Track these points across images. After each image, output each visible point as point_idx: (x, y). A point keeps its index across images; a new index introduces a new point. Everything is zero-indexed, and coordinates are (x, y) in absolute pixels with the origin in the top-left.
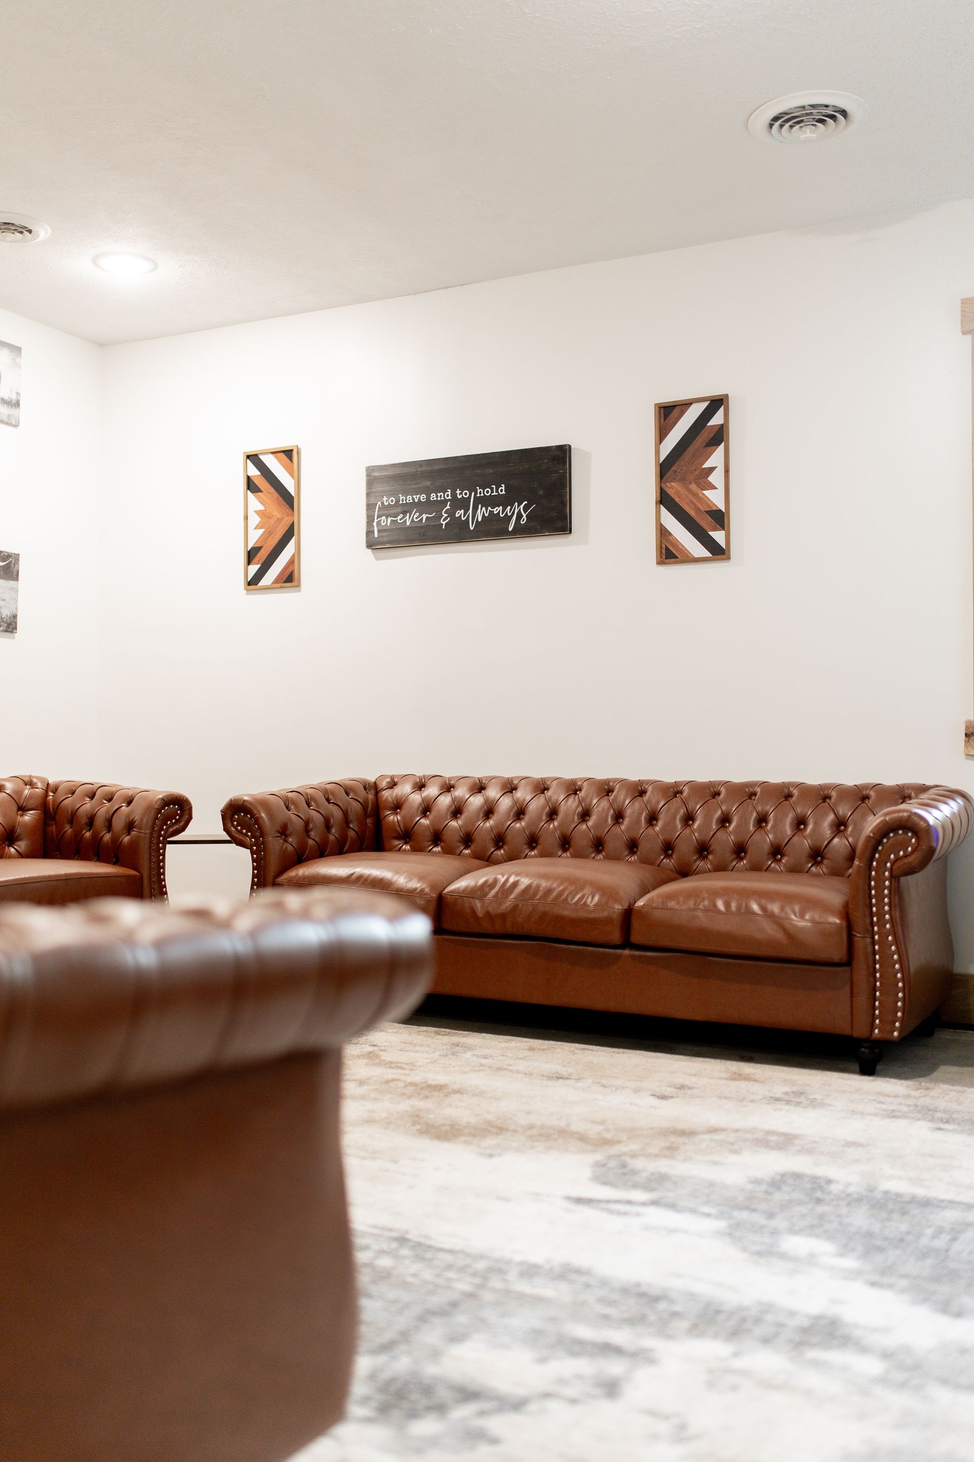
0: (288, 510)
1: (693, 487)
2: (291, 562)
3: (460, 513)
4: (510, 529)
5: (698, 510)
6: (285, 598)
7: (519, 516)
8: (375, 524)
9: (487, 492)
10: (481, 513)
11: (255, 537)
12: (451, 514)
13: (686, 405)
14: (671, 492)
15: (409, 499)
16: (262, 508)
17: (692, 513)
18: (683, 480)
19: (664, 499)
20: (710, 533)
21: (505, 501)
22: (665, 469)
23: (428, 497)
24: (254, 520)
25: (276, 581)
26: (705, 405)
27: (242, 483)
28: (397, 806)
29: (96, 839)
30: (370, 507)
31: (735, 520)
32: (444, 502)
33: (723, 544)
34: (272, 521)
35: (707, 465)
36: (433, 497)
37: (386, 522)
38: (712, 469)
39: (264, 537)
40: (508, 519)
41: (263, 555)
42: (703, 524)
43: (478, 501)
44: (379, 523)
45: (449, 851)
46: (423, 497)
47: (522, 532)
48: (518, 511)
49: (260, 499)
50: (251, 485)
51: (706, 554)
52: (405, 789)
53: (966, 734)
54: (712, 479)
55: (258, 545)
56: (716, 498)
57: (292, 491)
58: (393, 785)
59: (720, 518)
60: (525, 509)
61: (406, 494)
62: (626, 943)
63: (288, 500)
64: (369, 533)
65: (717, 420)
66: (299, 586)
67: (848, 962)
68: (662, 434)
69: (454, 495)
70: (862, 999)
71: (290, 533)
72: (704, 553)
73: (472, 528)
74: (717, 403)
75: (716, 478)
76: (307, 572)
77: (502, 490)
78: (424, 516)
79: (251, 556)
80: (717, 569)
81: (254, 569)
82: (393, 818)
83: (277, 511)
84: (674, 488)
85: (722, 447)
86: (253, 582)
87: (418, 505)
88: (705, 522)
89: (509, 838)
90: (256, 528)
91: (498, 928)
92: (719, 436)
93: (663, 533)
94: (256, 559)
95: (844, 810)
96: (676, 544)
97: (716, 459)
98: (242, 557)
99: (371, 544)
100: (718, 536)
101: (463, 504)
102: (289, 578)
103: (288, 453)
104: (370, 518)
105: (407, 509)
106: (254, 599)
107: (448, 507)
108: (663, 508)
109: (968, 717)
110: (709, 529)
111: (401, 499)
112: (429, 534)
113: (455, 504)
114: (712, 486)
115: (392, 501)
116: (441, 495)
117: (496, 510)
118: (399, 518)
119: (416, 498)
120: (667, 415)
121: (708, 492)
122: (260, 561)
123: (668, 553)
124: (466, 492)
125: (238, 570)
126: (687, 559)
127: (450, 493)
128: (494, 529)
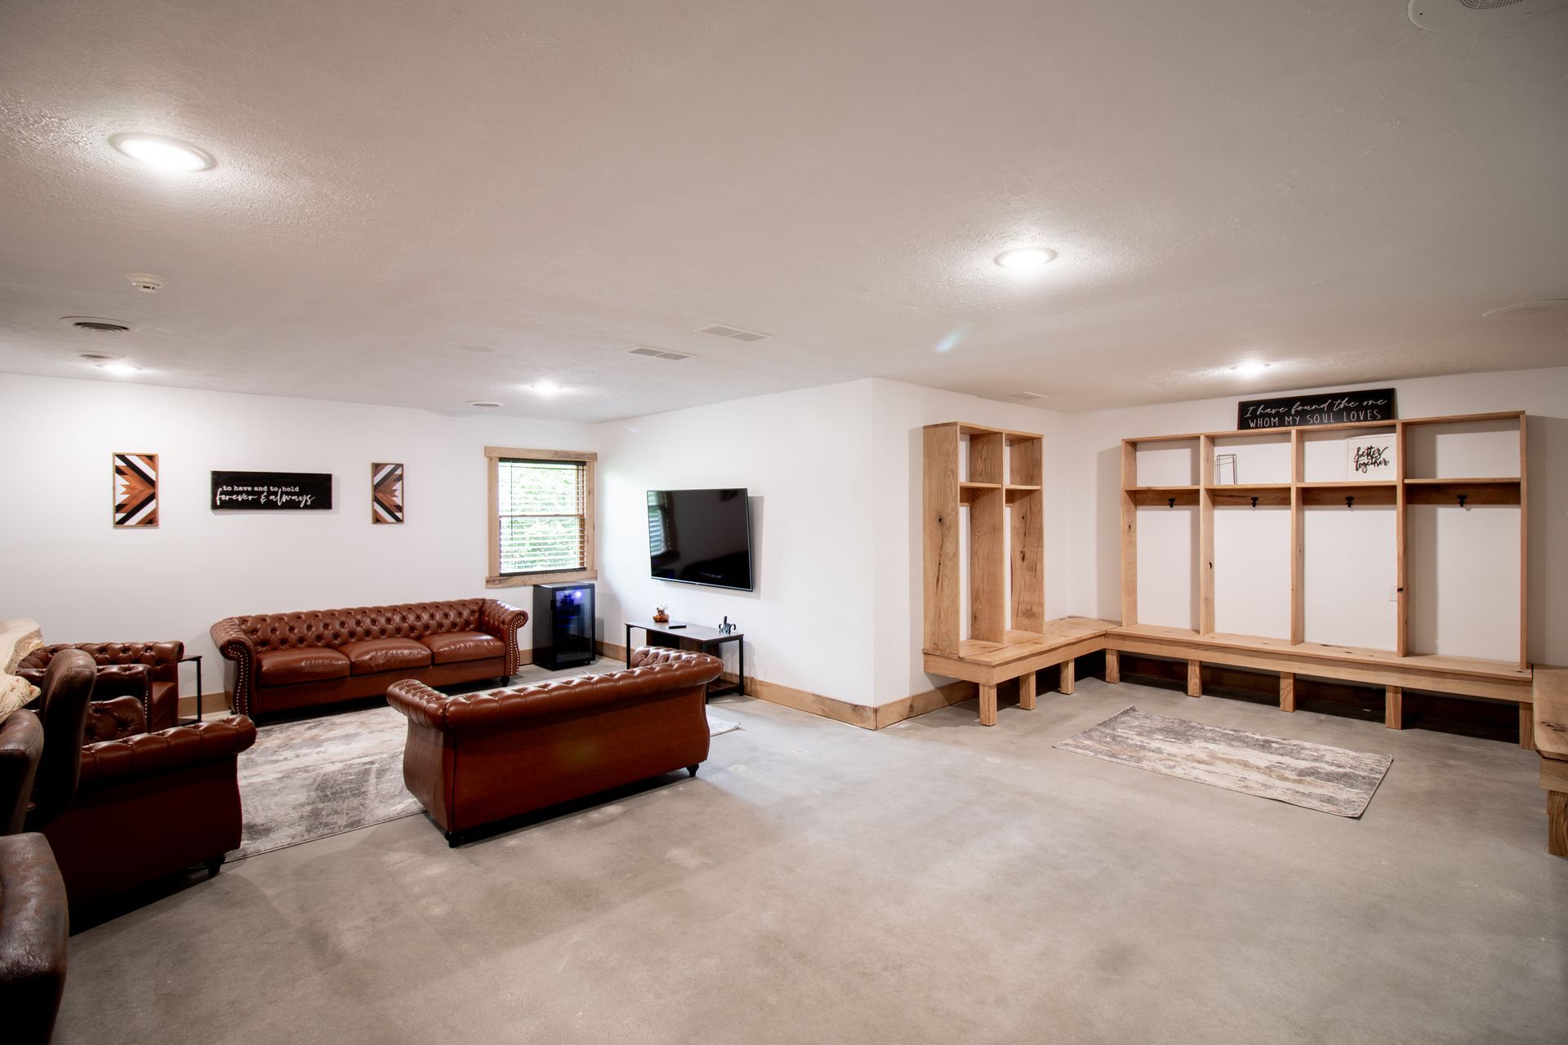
0: (150, 486)
1: (388, 496)
2: (152, 513)
3: (272, 497)
4: (302, 506)
5: (391, 505)
6: (147, 532)
7: (306, 501)
8: (218, 498)
9: (289, 489)
10: (285, 498)
11: (121, 499)
12: (266, 497)
13: (384, 466)
14: (379, 497)
15: (241, 489)
16: (128, 483)
17: (387, 505)
18: (383, 493)
19: (376, 500)
20: (396, 514)
21: (298, 494)
22: (376, 488)
23: (253, 488)
24: (121, 489)
25: (141, 522)
26: (393, 466)
27: (111, 470)
30: (214, 490)
31: (405, 509)
32: (263, 492)
33: (401, 518)
34: (136, 491)
35: (394, 488)
36: (256, 489)
37: (225, 498)
38: (396, 490)
39: (133, 498)
40: (300, 502)
41: (129, 508)
43: (282, 493)
44: (220, 499)
46: (250, 489)
47: (306, 507)
48: (306, 499)
49: (125, 478)
50: (118, 471)
53: (487, 582)
54: (396, 493)
55: (124, 503)
56: (398, 501)
57: (152, 476)
59: (400, 509)
60: (310, 498)
61: (238, 486)
63: (152, 483)
64: (213, 502)
65: (399, 472)
66: (157, 525)
68: (375, 474)
69: (269, 489)
71: (152, 497)
72: (393, 520)
73: (279, 504)
74: (398, 466)
75: (398, 493)
76: (162, 517)
77: (297, 489)
78: (250, 498)
79: (118, 508)
80: (398, 526)
81: (120, 516)
83: (140, 486)
84: (380, 496)
85: (400, 482)
86: (121, 522)
87: (248, 493)
88: (393, 509)
90: (123, 493)
92: (400, 478)
93: (375, 512)
94: (123, 510)
96: (381, 516)
97: (397, 487)
98: (111, 509)
99: (214, 506)
100: (399, 515)
101: (275, 494)
102: (150, 522)
103: (150, 457)
104: (214, 495)
105: (240, 493)
106: (122, 532)
107: (265, 494)
108: (375, 503)
109: (487, 575)
110: (395, 512)
111: (236, 488)
112: (254, 505)
113: (270, 493)
114: (396, 497)
115: (230, 489)
116: (260, 489)
117: (293, 498)
118: (234, 497)
119: (245, 489)
120: (377, 467)
121: (394, 499)
122: (126, 512)
123: (377, 520)
124: (276, 489)
125: (108, 515)
126: (386, 522)
127: (265, 488)
128: (291, 505)
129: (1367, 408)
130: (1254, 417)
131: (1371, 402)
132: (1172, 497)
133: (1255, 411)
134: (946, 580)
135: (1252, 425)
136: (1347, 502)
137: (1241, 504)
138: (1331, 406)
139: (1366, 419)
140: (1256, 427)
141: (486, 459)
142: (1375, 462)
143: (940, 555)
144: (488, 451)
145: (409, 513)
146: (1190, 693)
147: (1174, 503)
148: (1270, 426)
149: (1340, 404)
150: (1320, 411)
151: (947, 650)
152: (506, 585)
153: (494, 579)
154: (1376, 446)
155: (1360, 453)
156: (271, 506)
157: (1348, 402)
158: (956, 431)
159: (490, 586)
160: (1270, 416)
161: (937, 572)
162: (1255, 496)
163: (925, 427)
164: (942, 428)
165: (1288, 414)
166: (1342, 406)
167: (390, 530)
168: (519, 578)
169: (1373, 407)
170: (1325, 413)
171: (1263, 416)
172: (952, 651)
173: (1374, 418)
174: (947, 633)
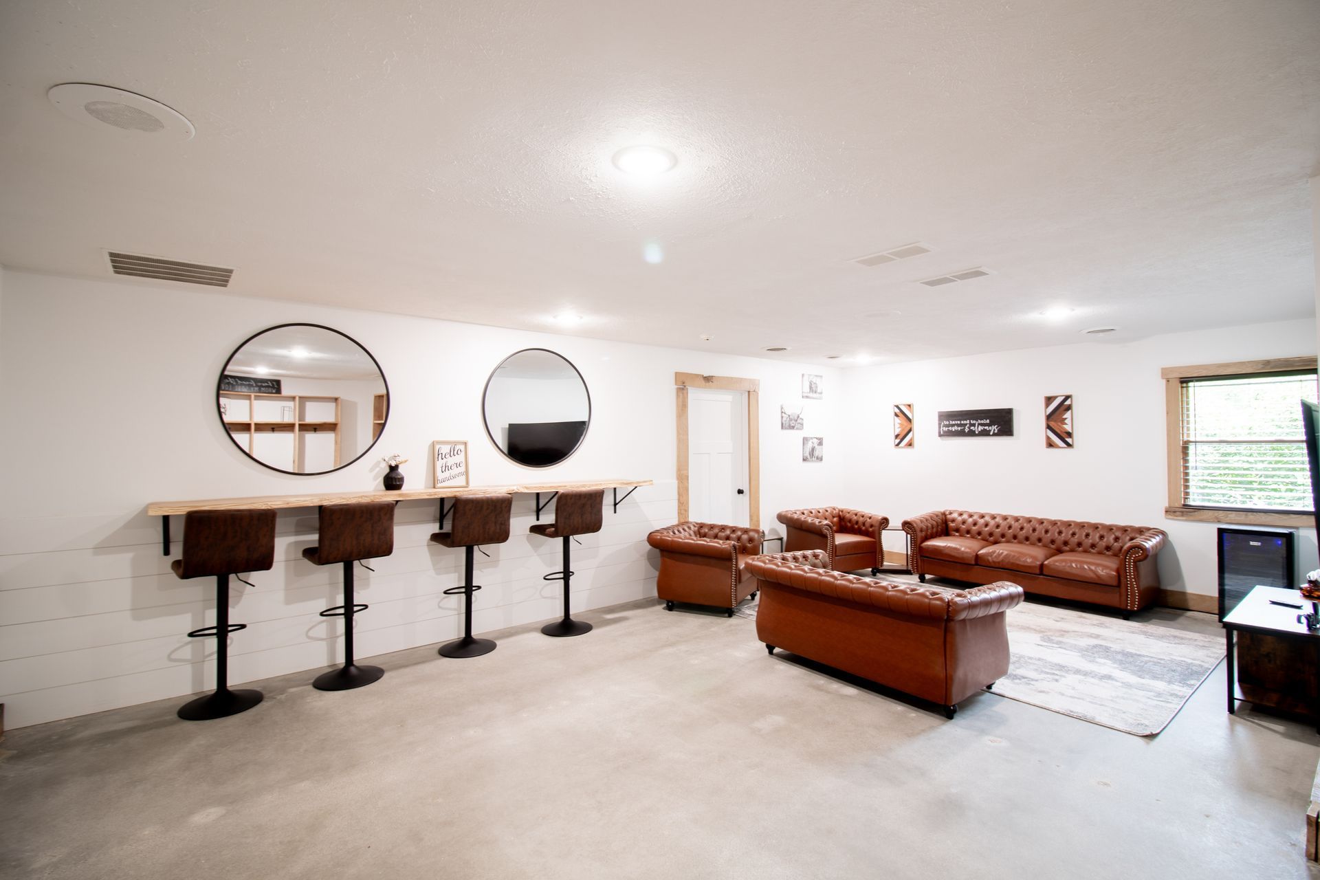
0: (910, 423)
1: (1059, 424)
2: (911, 440)
3: (972, 428)
4: (991, 433)
5: (1061, 432)
6: (909, 450)
7: (994, 430)
8: (941, 430)
9: (982, 422)
10: (981, 428)
11: (898, 431)
12: (969, 428)
13: (1055, 397)
15: (954, 422)
16: (900, 422)
17: (1059, 432)
18: (1055, 421)
19: (1049, 427)
20: (1067, 439)
21: (989, 425)
22: (1049, 417)
24: (897, 426)
25: (906, 445)
26: (1063, 397)
27: (893, 414)
28: (953, 521)
29: (852, 526)
30: (940, 424)
31: (1075, 435)
32: (966, 424)
33: (1071, 443)
34: (904, 426)
35: (1064, 417)
36: (962, 422)
37: (945, 429)
38: (1066, 419)
39: (901, 431)
40: (990, 431)
41: (901, 437)
42: (1064, 436)
43: (979, 424)
44: (943, 430)
45: (973, 537)
46: (959, 422)
47: (994, 435)
48: (994, 429)
49: (899, 419)
50: (896, 415)
51: (1065, 446)
52: (955, 515)
53: (1166, 512)
54: (1066, 421)
55: (899, 434)
56: (1068, 428)
57: (911, 417)
58: (951, 513)
59: (1070, 435)
60: (997, 428)
61: (952, 421)
62: (1041, 573)
63: (909, 420)
64: (940, 432)
65: (1068, 402)
66: (913, 447)
67: (1119, 585)
68: (1047, 405)
69: (970, 422)
70: (1124, 598)
71: (910, 430)
73: (977, 433)
74: (1067, 397)
75: (1068, 421)
76: (916, 443)
77: (988, 421)
78: (960, 429)
79: (897, 436)
80: (1069, 450)
81: (898, 441)
82: (952, 525)
83: (905, 423)
84: (1052, 424)
85: (1070, 411)
86: (898, 445)
87: (958, 425)
88: (1064, 435)
89: (994, 534)
90: (898, 428)
91: (997, 565)
92: (1069, 408)
93: (1048, 438)
94: (898, 438)
95: (1118, 534)
96: (1053, 442)
97: (1068, 415)
98: (893, 437)
99: (940, 436)
100: (1069, 440)
101: (974, 425)
102: (910, 444)
103: (909, 406)
104: (940, 428)
105: (953, 425)
106: (898, 450)
107: (968, 425)
108: (1048, 431)
109: (1167, 505)
110: (1066, 437)
111: (951, 422)
112: (961, 434)
113: (972, 425)
114: (1066, 424)
115: (947, 423)
116: (965, 422)
117: (985, 428)
118: (950, 428)
119: (956, 422)
120: (1049, 400)
121: (1065, 426)
122: (900, 438)
123: (1050, 444)
124: (974, 422)
125: (893, 441)
126: (1058, 447)
127: (968, 422)
128: (985, 433)
141: (1164, 381)
144: (1166, 374)
145: (1077, 439)
152: (1191, 518)
153: (1173, 509)
156: (972, 434)
159: (1170, 517)
167: (1061, 453)
168: (1211, 513)
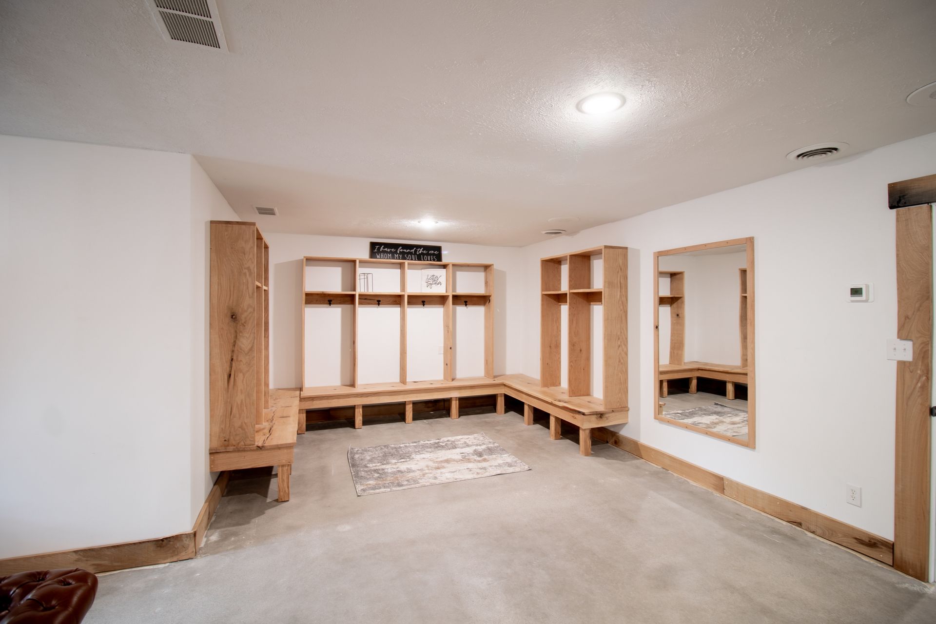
129: (431, 255)
130: (379, 252)
131: (432, 252)
132: (331, 298)
133: (379, 249)
134: (240, 376)
135: (378, 257)
136: (422, 303)
137: (372, 304)
138: (416, 251)
139: (431, 260)
140: (380, 258)
142: (436, 283)
143: (233, 351)
146: (356, 427)
147: (331, 303)
148: (387, 259)
149: (419, 251)
150: (411, 253)
151: (242, 443)
154: (436, 275)
155: (429, 278)
157: (423, 250)
158: (254, 231)
160: (387, 252)
161: (228, 369)
162: (379, 299)
163: (212, 222)
164: (236, 227)
165: (396, 253)
166: (420, 252)
169: (434, 254)
170: (413, 254)
171: (384, 252)
172: (248, 442)
173: (434, 260)
174: (241, 427)
